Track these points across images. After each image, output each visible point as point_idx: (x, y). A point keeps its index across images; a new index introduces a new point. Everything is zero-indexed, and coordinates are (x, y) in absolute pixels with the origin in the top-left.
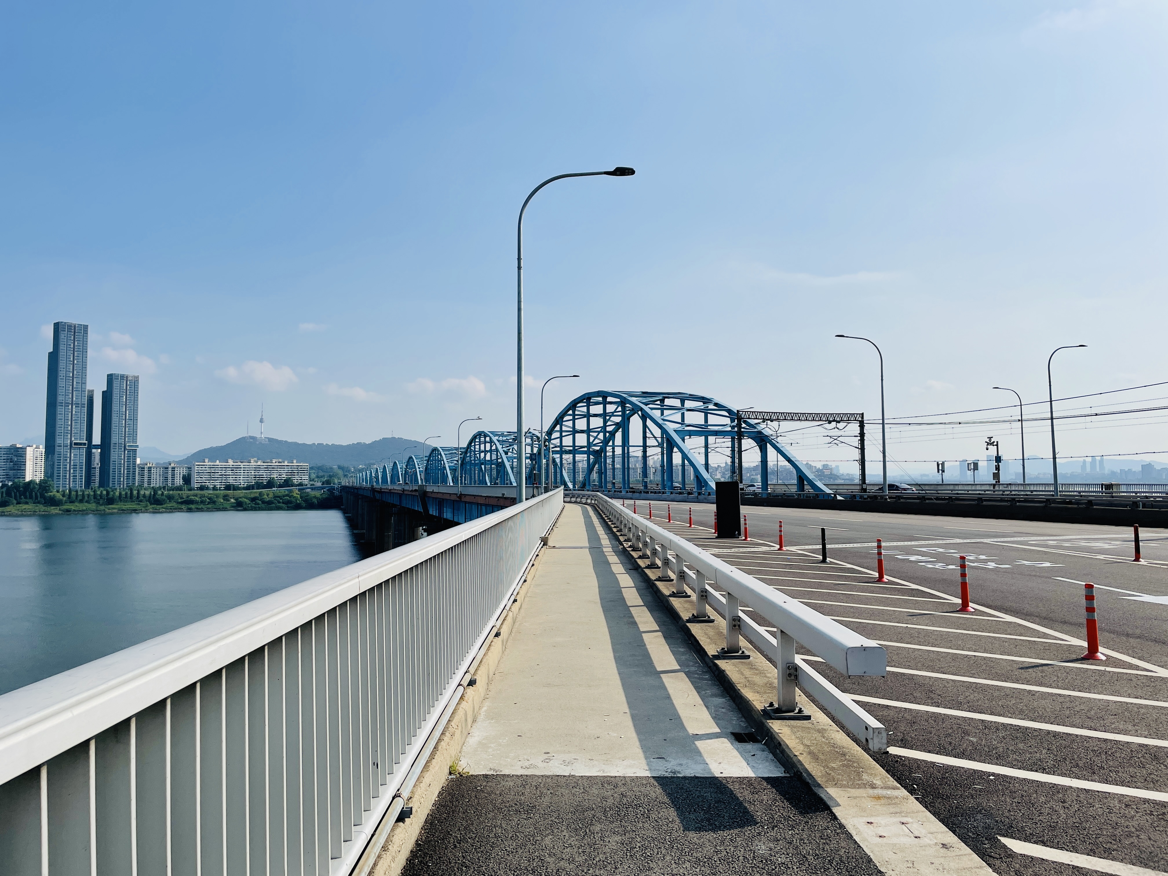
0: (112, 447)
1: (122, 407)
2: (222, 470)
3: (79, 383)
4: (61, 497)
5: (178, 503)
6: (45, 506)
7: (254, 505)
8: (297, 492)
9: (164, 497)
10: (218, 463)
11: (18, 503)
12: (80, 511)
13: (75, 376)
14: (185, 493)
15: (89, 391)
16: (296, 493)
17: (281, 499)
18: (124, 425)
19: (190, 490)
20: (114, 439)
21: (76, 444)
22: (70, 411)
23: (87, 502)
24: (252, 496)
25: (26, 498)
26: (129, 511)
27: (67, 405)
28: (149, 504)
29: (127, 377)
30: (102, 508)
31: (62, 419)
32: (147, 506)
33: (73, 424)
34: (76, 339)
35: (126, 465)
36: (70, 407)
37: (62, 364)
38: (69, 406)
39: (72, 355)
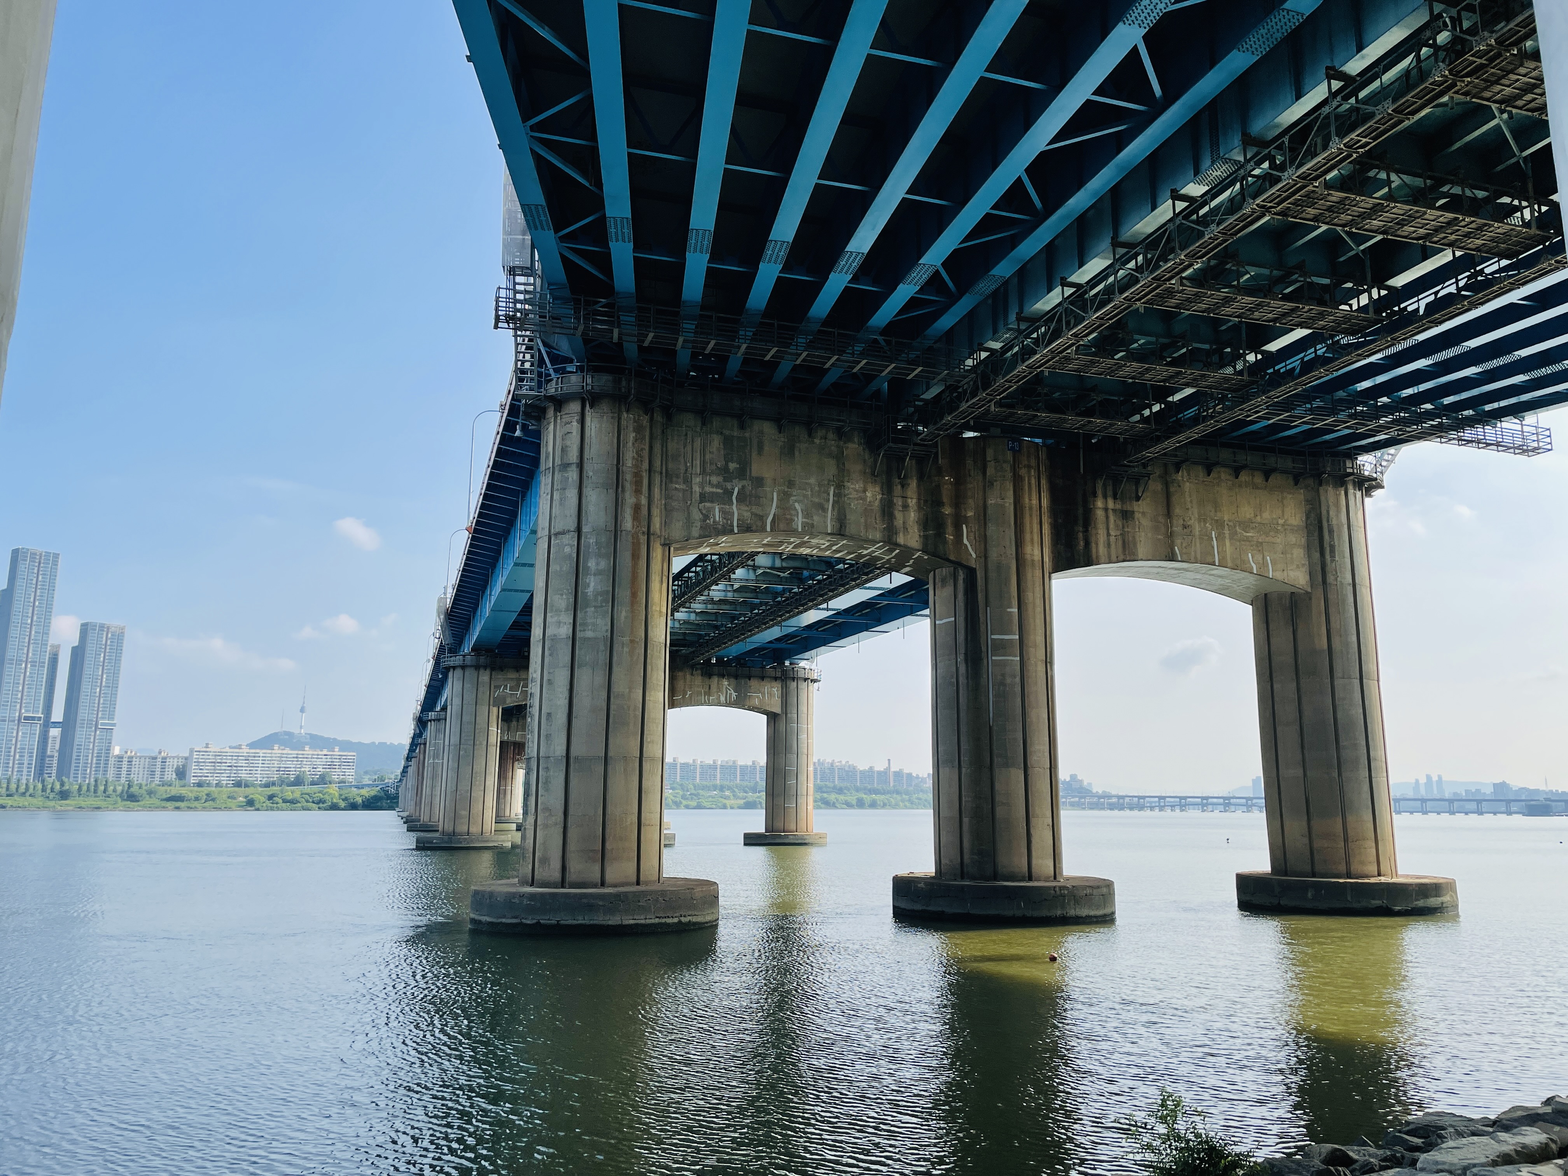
0: (78, 725)
1: (98, 669)
3: (39, 633)
5: (161, 800)
7: (269, 804)
8: (336, 790)
9: (144, 794)
12: (19, 807)
13: (34, 623)
14: (175, 789)
15: (52, 646)
16: (334, 792)
17: (311, 798)
18: (98, 694)
19: (183, 785)
20: (83, 713)
21: (26, 718)
22: (23, 671)
24: (271, 794)
27: (19, 662)
28: (118, 801)
29: (108, 628)
30: (53, 803)
31: (9, 683)
32: (115, 803)
33: (26, 690)
34: (41, 573)
35: (96, 753)
36: (24, 665)
37: (17, 606)
38: (21, 665)
39: (33, 594)
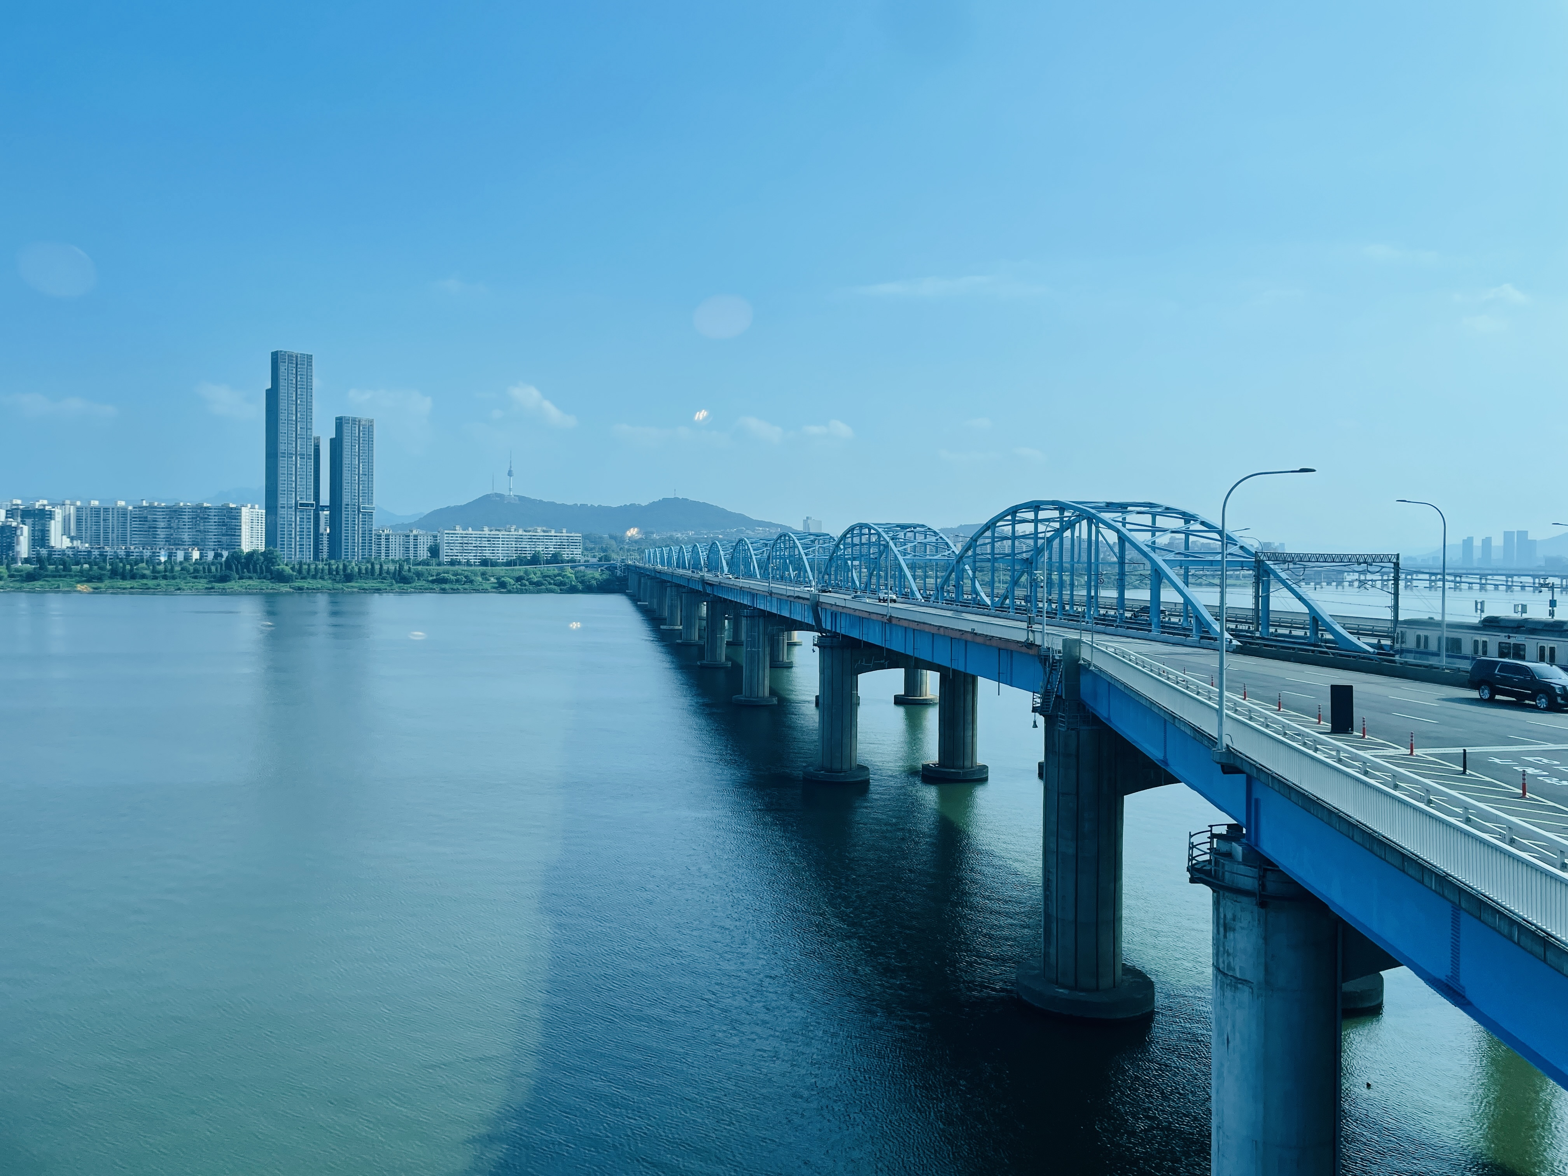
0: (343, 509)
1: (355, 459)
2: (476, 540)
3: (304, 428)
4: (291, 571)
5: (428, 581)
6: (272, 583)
7: (519, 587)
8: (570, 570)
9: (411, 574)
10: (470, 531)
11: (241, 578)
12: (314, 589)
13: (298, 420)
14: (434, 568)
15: (315, 438)
16: (569, 572)
17: (552, 579)
18: (357, 482)
19: (439, 564)
20: (346, 499)
21: (302, 505)
22: (294, 463)
23: (322, 578)
24: (517, 574)
25: (249, 571)
26: (372, 591)
27: (290, 455)
28: (394, 582)
29: (359, 421)
30: (340, 586)
31: (284, 474)
32: (392, 585)
33: (298, 480)
34: (299, 373)
35: (360, 532)
36: (294, 458)
37: (283, 405)
38: (292, 457)
39: (294, 393)
